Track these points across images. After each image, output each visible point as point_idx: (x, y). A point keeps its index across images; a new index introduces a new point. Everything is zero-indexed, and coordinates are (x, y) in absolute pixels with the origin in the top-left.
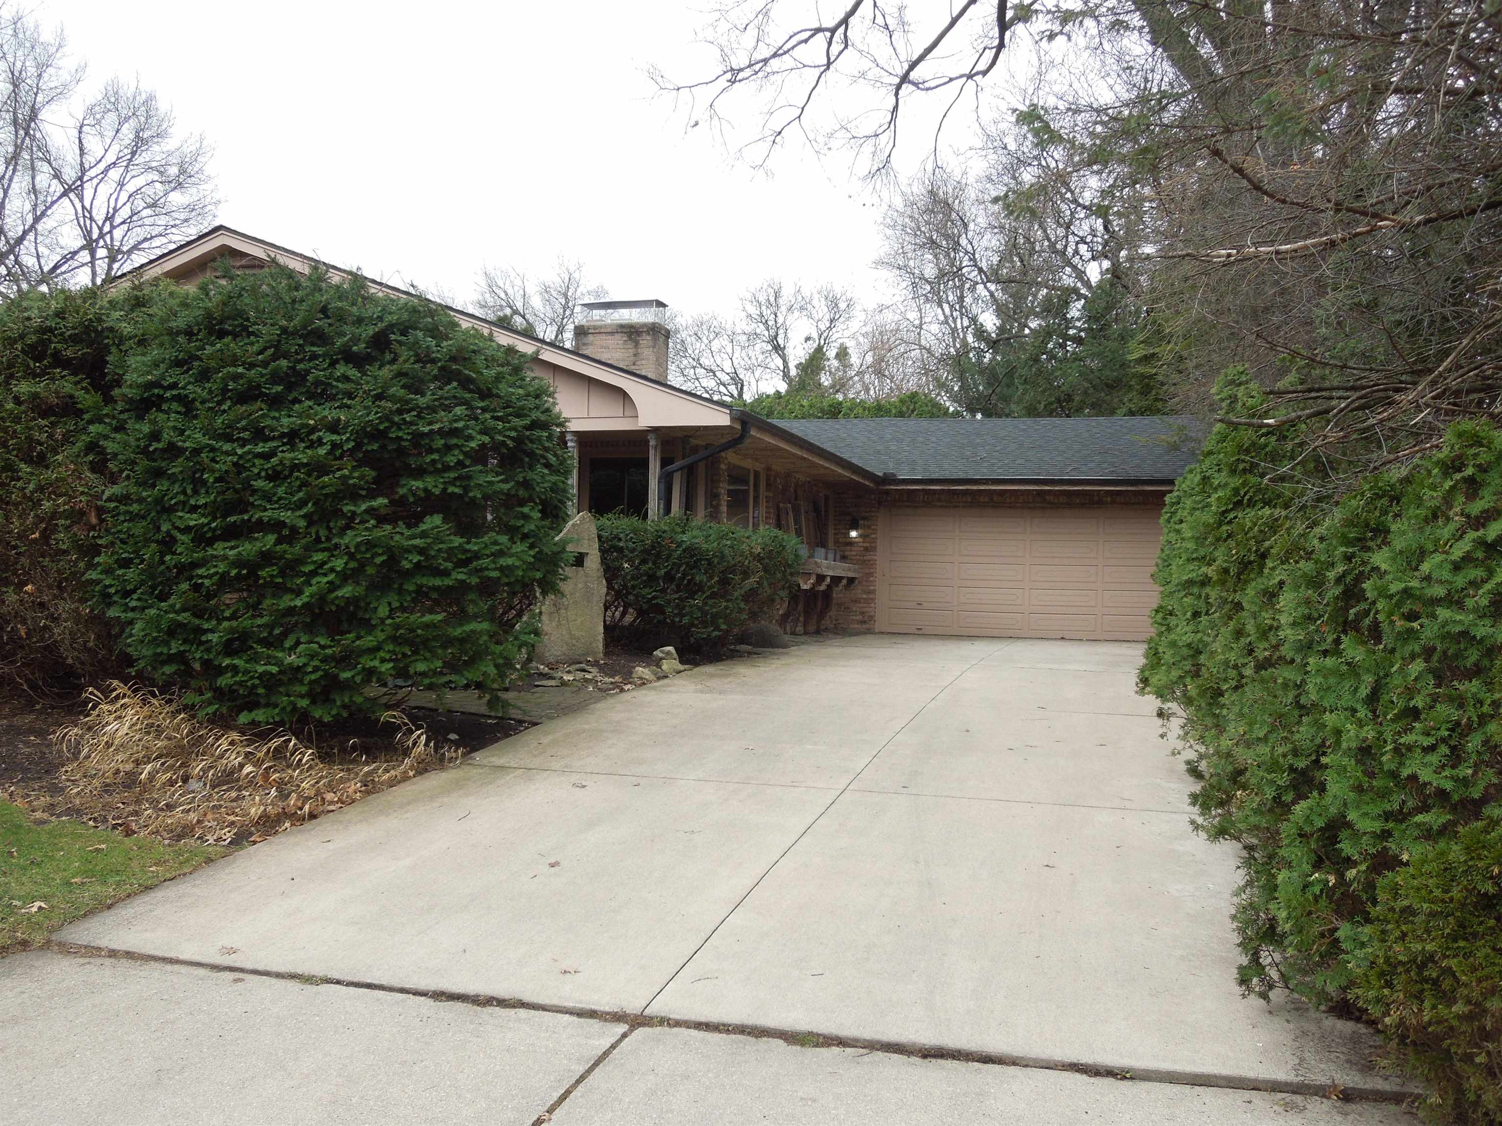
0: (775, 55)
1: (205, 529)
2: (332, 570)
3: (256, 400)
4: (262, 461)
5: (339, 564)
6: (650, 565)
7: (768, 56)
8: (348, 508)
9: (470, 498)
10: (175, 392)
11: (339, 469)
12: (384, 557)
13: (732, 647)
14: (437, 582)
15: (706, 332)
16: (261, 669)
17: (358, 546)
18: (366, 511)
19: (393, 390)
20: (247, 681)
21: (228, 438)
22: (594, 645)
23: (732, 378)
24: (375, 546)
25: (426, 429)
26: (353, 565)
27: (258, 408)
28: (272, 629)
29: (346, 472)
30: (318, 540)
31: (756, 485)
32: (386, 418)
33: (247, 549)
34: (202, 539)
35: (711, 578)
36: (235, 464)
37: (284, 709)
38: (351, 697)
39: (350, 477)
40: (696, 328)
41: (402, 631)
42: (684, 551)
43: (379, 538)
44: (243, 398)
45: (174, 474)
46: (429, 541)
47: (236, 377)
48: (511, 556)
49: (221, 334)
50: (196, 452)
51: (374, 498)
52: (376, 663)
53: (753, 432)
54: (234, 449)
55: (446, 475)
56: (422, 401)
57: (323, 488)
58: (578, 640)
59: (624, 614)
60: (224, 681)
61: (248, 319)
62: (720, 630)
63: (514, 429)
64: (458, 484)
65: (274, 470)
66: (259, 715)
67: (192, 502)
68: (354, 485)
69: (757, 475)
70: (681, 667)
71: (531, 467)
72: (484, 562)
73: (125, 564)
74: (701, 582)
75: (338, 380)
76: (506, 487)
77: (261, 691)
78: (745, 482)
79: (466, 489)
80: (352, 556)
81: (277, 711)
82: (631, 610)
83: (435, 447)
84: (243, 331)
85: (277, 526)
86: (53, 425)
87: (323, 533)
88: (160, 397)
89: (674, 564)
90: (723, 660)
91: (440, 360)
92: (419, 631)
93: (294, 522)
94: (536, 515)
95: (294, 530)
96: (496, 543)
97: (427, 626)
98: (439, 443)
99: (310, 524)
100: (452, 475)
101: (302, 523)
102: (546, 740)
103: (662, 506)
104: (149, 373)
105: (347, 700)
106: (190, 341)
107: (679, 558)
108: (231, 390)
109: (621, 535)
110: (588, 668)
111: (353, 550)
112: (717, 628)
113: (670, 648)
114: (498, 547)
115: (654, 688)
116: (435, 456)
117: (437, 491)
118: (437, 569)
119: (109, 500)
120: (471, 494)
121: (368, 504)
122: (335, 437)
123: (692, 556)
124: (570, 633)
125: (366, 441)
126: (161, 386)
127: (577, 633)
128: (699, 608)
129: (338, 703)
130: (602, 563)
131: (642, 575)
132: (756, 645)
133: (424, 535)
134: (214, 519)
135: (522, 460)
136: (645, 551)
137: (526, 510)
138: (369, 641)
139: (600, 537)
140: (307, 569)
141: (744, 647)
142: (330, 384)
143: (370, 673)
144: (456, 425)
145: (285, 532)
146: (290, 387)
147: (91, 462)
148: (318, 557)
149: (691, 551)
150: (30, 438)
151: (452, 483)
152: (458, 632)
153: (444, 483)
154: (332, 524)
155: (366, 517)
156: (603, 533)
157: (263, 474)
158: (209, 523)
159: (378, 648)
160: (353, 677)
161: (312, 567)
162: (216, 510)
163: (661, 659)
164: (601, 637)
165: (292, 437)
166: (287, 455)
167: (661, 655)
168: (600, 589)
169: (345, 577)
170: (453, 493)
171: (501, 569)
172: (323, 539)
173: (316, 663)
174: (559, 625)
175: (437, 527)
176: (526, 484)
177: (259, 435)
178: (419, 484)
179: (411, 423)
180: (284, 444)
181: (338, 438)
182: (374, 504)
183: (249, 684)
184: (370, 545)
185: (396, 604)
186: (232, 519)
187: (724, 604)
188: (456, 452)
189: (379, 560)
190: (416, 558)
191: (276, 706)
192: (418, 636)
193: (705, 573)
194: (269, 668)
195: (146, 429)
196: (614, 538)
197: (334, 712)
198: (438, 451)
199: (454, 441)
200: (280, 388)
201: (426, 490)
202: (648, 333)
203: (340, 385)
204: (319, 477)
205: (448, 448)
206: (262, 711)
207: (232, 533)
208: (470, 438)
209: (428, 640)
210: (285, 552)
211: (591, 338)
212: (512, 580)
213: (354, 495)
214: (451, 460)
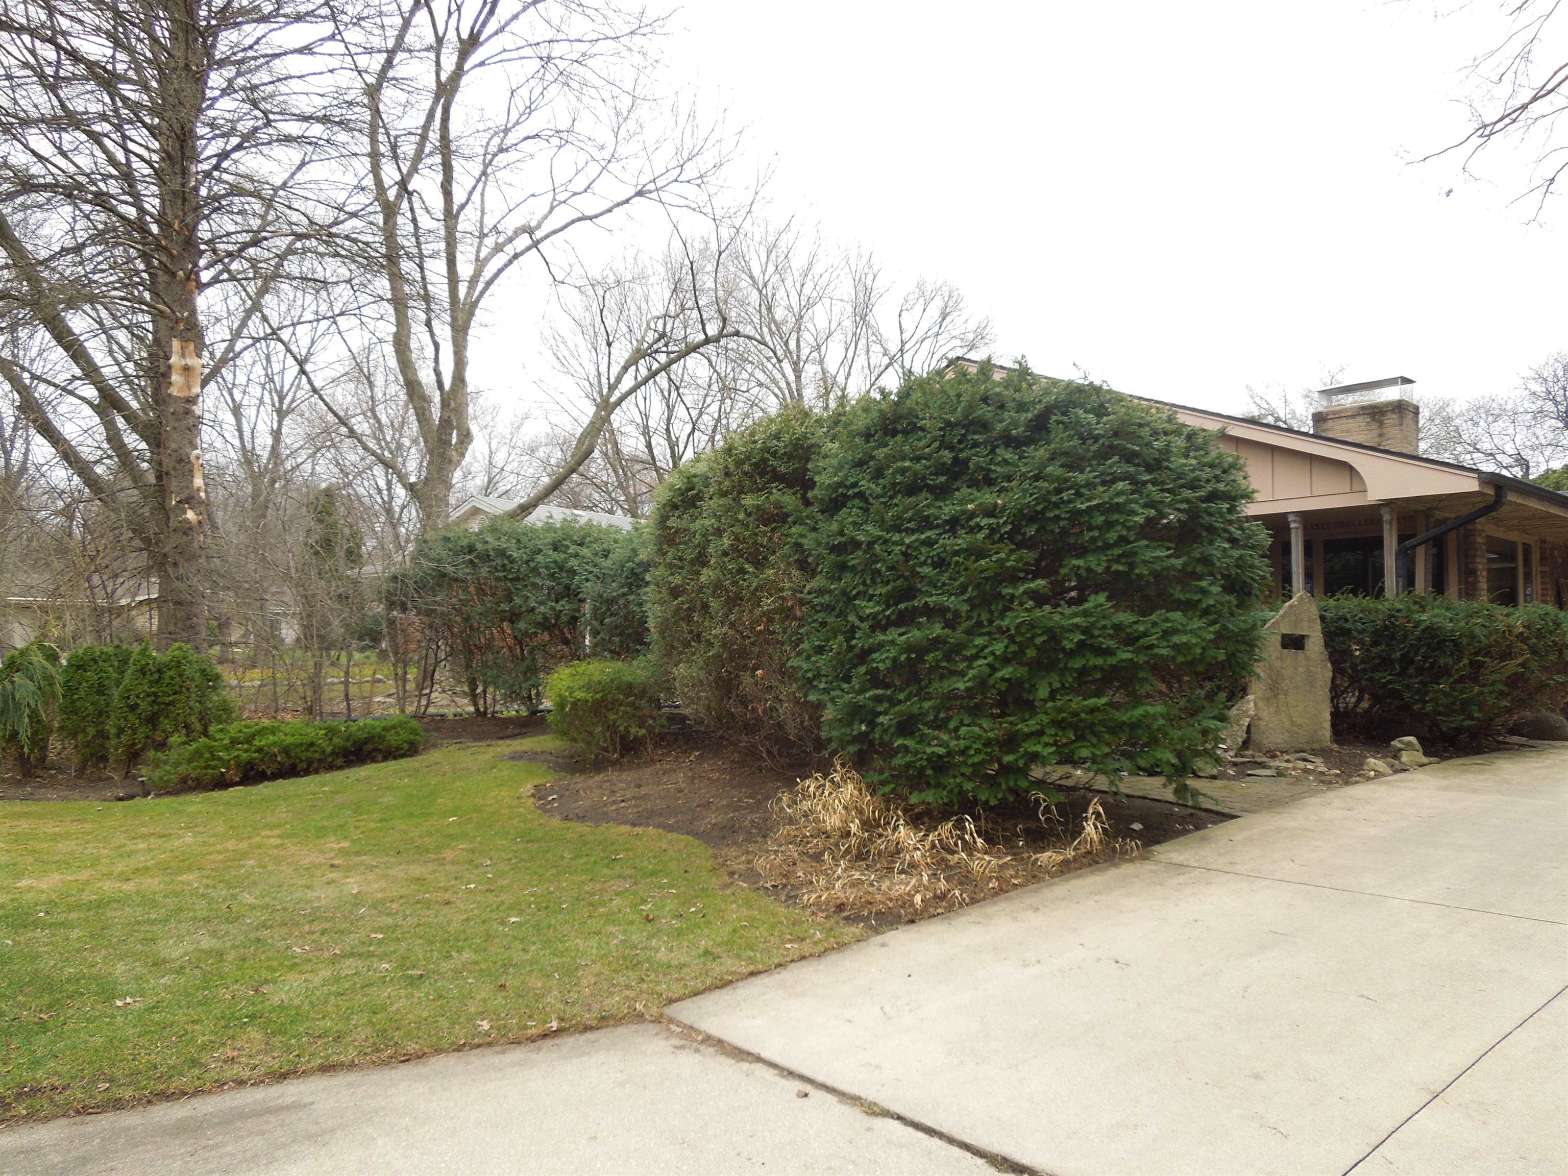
0: (1535, 99)
1: (881, 616)
2: (993, 653)
3: (921, 491)
4: (928, 549)
5: (999, 647)
6: (1383, 647)
7: (1527, 101)
8: (1007, 591)
9: (1138, 575)
10: (856, 490)
11: (996, 553)
12: (1044, 638)
13: (1501, 738)
14: (1099, 661)
15: (1483, 415)
16: (929, 750)
17: (1017, 627)
18: (1024, 592)
19: (1049, 469)
20: (914, 762)
21: (897, 528)
22: (1320, 733)
23: (1517, 460)
24: (1033, 627)
25: (1083, 507)
26: (1013, 648)
27: (923, 499)
28: (939, 713)
29: (1003, 555)
30: (979, 624)
31: (1527, 560)
32: (1043, 499)
33: (915, 635)
34: (879, 625)
35: (1460, 659)
36: (904, 554)
37: (952, 791)
38: (1016, 781)
39: (1007, 560)
40: (1472, 413)
41: (1064, 715)
42: (1424, 631)
43: (1038, 618)
44: (911, 490)
45: (853, 566)
46: (1092, 620)
47: (903, 471)
48: (1185, 632)
49: (894, 433)
50: (870, 544)
51: (1034, 579)
52: (1039, 748)
53: (1511, 497)
54: (902, 539)
55: (1109, 552)
56: (1081, 478)
57: (982, 572)
58: (1300, 726)
59: (1360, 699)
60: (898, 761)
61: (917, 417)
62: (1473, 719)
63: (1187, 501)
64: (1123, 561)
65: (939, 558)
66: (930, 796)
67: (871, 592)
68: (1013, 568)
69: (1527, 548)
70: (1425, 760)
71: (1211, 543)
72: (1152, 640)
73: (820, 650)
74: (1446, 664)
75: (999, 464)
76: (1178, 562)
77: (929, 772)
78: (1513, 558)
79: (1132, 566)
80: (1012, 639)
81: (945, 793)
82: (1366, 696)
83: (1094, 524)
84: (913, 429)
85: (941, 611)
86: (773, 530)
87: (984, 617)
88: (844, 495)
89: (1412, 645)
90: (1484, 753)
91: (1103, 436)
92: (1083, 715)
93: (958, 607)
94: (1216, 589)
95: (957, 614)
96: (1167, 620)
97: (1093, 710)
98: (1100, 519)
99: (973, 607)
100: (1117, 551)
101: (965, 608)
102: (1239, 837)
103: (1401, 584)
104: (835, 475)
105: (1011, 784)
106: (867, 441)
107: (1419, 639)
108: (899, 483)
109: (1349, 616)
110: (1311, 758)
111: (1013, 632)
112: (1471, 717)
113: (1411, 739)
114: (1169, 625)
115: (1387, 783)
116: (1096, 533)
117: (1100, 570)
118: (1100, 648)
119: (809, 593)
120: (1137, 571)
121: (1026, 586)
122: (992, 521)
123: (1433, 637)
124: (1291, 719)
125: (1024, 523)
126: (846, 486)
127: (1298, 720)
128: (1445, 694)
129: (1004, 787)
130: (1327, 645)
131: (1374, 658)
132: (1531, 736)
133: (1086, 614)
134: (888, 607)
135: (1199, 536)
136: (1375, 633)
137: (1204, 584)
138: (1032, 725)
139: (1322, 618)
140: (968, 653)
141: (1516, 739)
142: (990, 470)
143: (1034, 757)
144: (1116, 500)
145: (949, 616)
146: (955, 477)
147: (796, 561)
148: (979, 641)
149: (1431, 631)
150: (755, 543)
151: (1117, 560)
152: (1124, 717)
153: (1107, 561)
154: (993, 608)
155: (1025, 598)
156: (1328, 615)
157: (929, 561)
158: (884, 611)
159: (1040, 733)
160: (1016, 760)
161: (974, 651)
162: (890, 600)
163: (1400, 750)
164: (1327, 725)
165: (953, 524)
166: (949, 542)
167: (1399, 745)
168: (1327, 672)
169: (1006, 660)
170: (1117, 572)
171: (1175, 647)
172: (985, 623)
173: (977, 745)
174: (1277, 712)
175: (1102, 605)
176: (1206, 560)
177: (926, 523)
178: (1080, 562)
179: (1070, 501)
180: (946, 532)
181: (995, 521)
182: (1032, 585)
183: (918, 764)
184: (1032, 625)
185: (1057, 685)
186: (902, 606)
187: (1477, 689)
188: (1119, 528)
189: (1038, 641)
190: (1078, 637)
191: (945, 788)
192: (1082, 720)
193: (1452, 655)
194: (936, 749)
195: (835, 527)
196: (1340, 619)
197: (1000, 796)
198: (1098, 528)
199: (1115, 517)
200: (943, 479)
201: (1089, 570)
202: (1393, 411)
203: (998, 469)
204: (976, 561)
205: (1109, 525)
206: (932, 792)
207: (905, 620)
208: (1133, 513)
209: (1093, 724)
210: (948, 636)
211: (1330, 424)
212: (1189, 658)
213: (1013, 578)
214: (1112, 536)
